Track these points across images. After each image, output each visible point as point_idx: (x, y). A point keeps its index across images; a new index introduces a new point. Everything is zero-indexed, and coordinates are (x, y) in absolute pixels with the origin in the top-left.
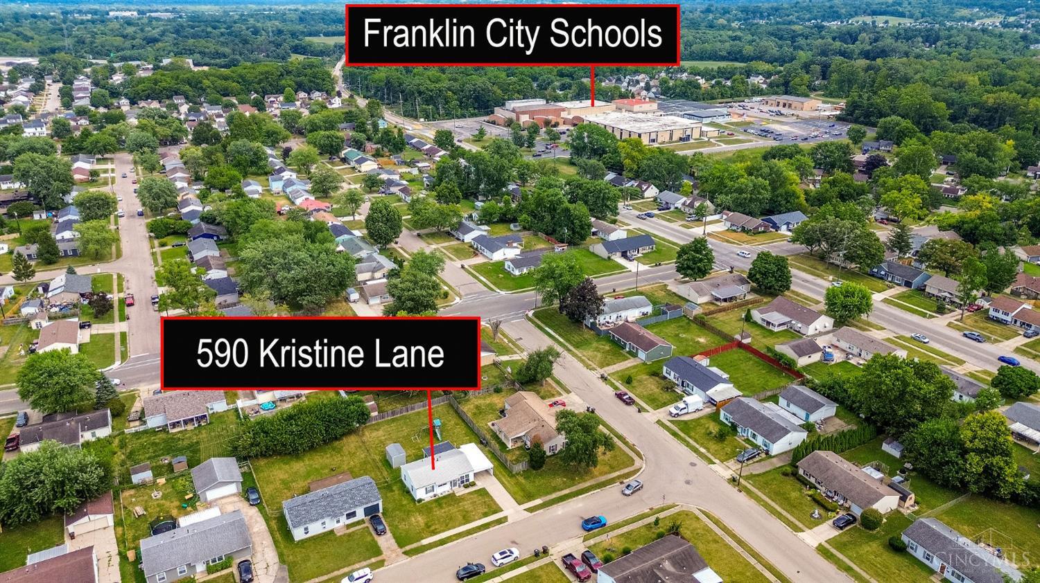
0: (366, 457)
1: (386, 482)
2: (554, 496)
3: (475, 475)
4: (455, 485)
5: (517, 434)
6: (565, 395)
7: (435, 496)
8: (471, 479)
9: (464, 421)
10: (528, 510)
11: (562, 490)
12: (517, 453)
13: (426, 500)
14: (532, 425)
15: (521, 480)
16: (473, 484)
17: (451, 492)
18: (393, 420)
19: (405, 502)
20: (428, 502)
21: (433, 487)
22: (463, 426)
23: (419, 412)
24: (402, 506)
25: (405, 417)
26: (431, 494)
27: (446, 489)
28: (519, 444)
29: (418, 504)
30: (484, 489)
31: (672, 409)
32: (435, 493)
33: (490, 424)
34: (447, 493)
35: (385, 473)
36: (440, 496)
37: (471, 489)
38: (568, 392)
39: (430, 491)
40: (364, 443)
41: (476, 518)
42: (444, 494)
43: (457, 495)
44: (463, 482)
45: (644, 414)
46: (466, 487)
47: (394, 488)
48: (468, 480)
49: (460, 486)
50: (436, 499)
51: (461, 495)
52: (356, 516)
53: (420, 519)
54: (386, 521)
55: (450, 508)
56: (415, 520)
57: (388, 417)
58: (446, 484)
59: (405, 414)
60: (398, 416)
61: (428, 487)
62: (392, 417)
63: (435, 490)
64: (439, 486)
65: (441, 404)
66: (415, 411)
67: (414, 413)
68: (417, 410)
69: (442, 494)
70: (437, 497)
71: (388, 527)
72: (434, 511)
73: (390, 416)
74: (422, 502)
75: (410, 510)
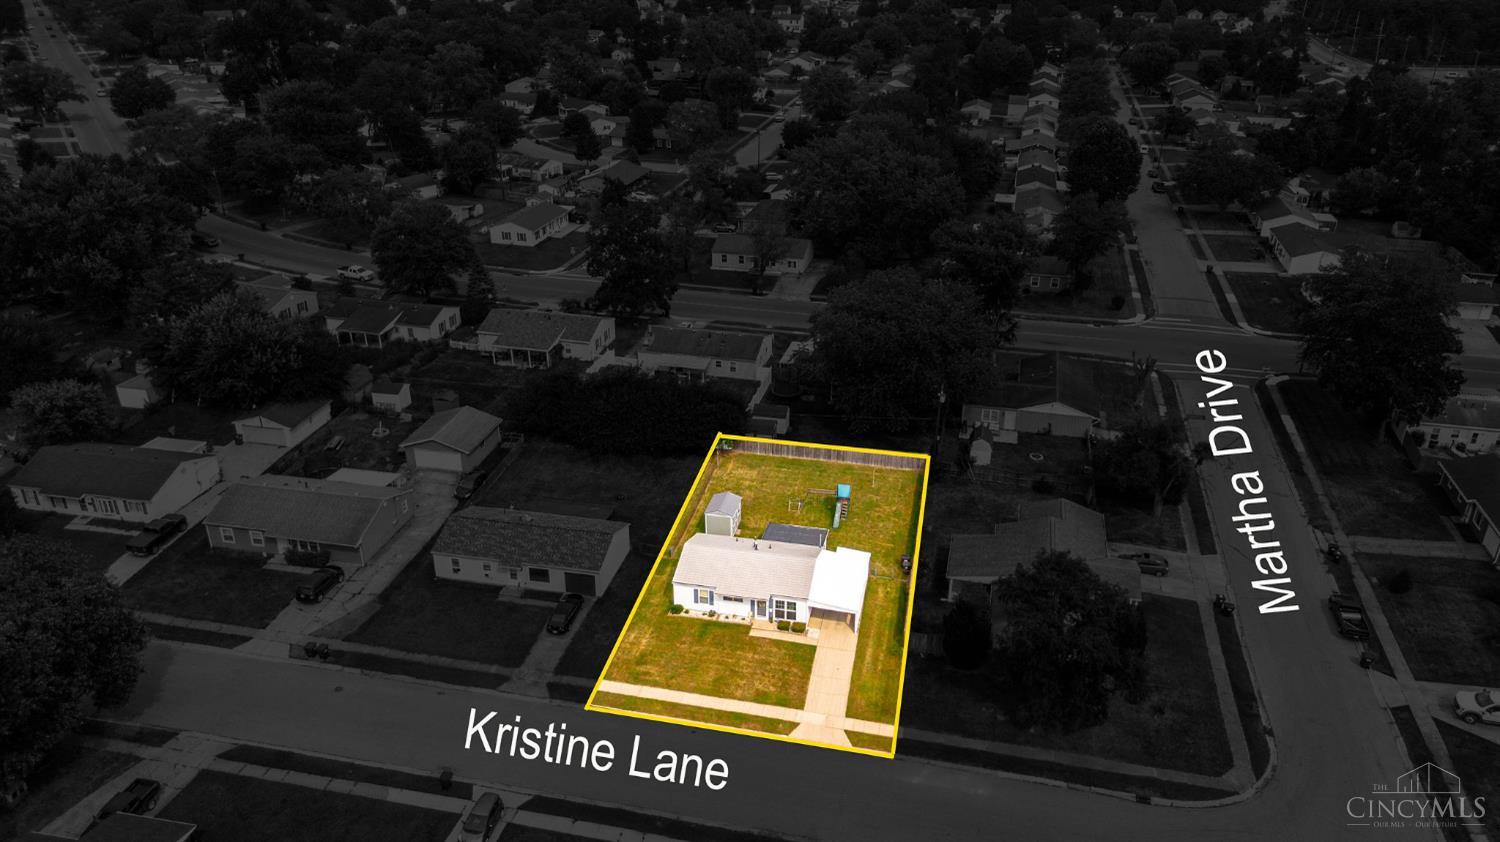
2: (941, 739)
3: (815, 612)
4: (762, 612)
6: (1192, 550)
7: (712, 614)
8: (801, 615)
10: (850, 732)
11: (973, 735)
13: (692, 614)
16: (800, 629)
17: (746, 622)
18: (793, 463)
20: (692, 619)
21: (712, 594)
23: (850, 467)
26: (707, 608)
27: (740, 613)
29: (670, 614)
30: (812, 647)
31: (1467, 699)
32: (713, 608)
34: (738, 620)
36: (722, 619)
37: (789, 637)
39: (704, 600)
42: (731, 620)
43: (754, 634)
44: (780, 613)
45: (1375, 677)
46: (782, 627)
48: (792, 616)
49: (769, 619)
50: (709, 621)
51: (758, 638)
52: (548, 581)
53: (644, 641)
54: (588, 615)
55: (712, 649)
56: (635, 638)
57: (788, 454)
58: (740, 600)
59: (822, 460)
60: (809, 459)
61: (699, 589)
62: (796, 457)
63: (715, 602)
64: (726, 598)
65: (904, 469)
66: (845, 462)
67: (841, 465)
68: (849, 463)
69: (727, 617)
70: (714, 619)
71: (581, 626)
72: (684, 639)
73: (792, 454)
74: (683, 614)
75: (649, 615)
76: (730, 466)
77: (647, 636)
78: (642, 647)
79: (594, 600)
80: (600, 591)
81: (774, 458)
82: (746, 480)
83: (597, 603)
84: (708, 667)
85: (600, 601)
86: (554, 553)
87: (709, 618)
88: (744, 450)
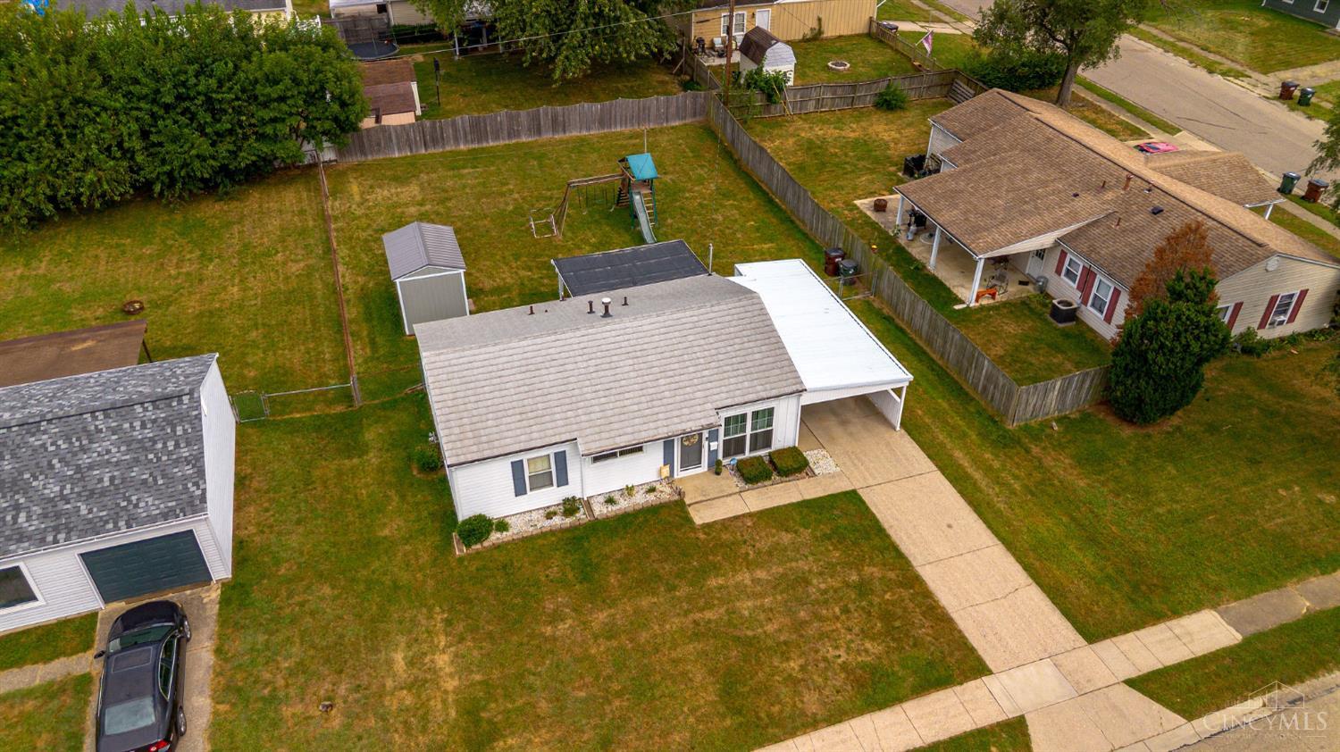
0: (309, 272)
1: (347, 396)
3: (811, 415)
4: (692, 457)
5: (1019, 238)
7: (570, 506)
8: (785, 432)
9: (755, 185)
10: (1151, 684)
12: (1011, 328)
13: (518, 528)
14: (1090, 207)
15: (1061, 466)
16: (791, 464)
17: (665, 494)
18: (473, 158)
19: (390, 528)
20: (526, 541)
21: (561, 459)
22: (751, 202)
23: (582, 140)
24: (371, 546)
25: (525, 153)
26: (552, 496)
27: (639, 478)
28: (1011, 291)
29: (460, 550)
30: (852, 496)
32: (572, 490)
33: (864, 204)
34: (640, 499)
35: (358, 354)
36: (600, 510)
37: (780, 493)
38: (1171, 130)
39: (543, 480)
40: (325, 218)
41: (811, 702)
42: (624, 505)
43: (700, 516)
44: (733, 447)
46: (753, 475)
47: (372, 434)
48: (764, 439)
49: (716, 467)
50: (572, 529)
51: (726, 524)
52: (31, 597)
53: (442, 660)
54: (218, 651)
55: (645, 602)
56: (411, 663)
57: (457, 141)
58: (638, 449)
59: (524, 139)
60: (502, 143)
61: (524, 457)
62: (476, 146)
63: (573, 474)
64: (598, 458)
65: (673, 124)
66: (568, 135)
67: (561, 142)
68: (575, 134)
69: (610, 501)
70: (581, 515)
71: (217, 700)
72: (550, 606)
73: (466, 142)
74: (495, 537)
75: (404, 577)
76: (355, 188)
77: (442, 641)
78: (451, 684)
79: (213, 595)
80: (220, 567)
81: (432, 155)
82: (406, 205)
83: (225, 601)
84: (675, 662)
85: (234, 592)
86: (17, 508)
87: (568, 521)
88: (364, 153)
